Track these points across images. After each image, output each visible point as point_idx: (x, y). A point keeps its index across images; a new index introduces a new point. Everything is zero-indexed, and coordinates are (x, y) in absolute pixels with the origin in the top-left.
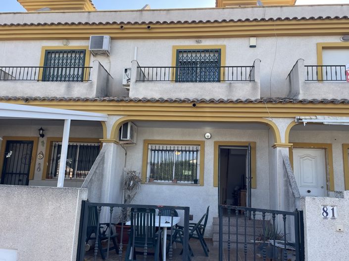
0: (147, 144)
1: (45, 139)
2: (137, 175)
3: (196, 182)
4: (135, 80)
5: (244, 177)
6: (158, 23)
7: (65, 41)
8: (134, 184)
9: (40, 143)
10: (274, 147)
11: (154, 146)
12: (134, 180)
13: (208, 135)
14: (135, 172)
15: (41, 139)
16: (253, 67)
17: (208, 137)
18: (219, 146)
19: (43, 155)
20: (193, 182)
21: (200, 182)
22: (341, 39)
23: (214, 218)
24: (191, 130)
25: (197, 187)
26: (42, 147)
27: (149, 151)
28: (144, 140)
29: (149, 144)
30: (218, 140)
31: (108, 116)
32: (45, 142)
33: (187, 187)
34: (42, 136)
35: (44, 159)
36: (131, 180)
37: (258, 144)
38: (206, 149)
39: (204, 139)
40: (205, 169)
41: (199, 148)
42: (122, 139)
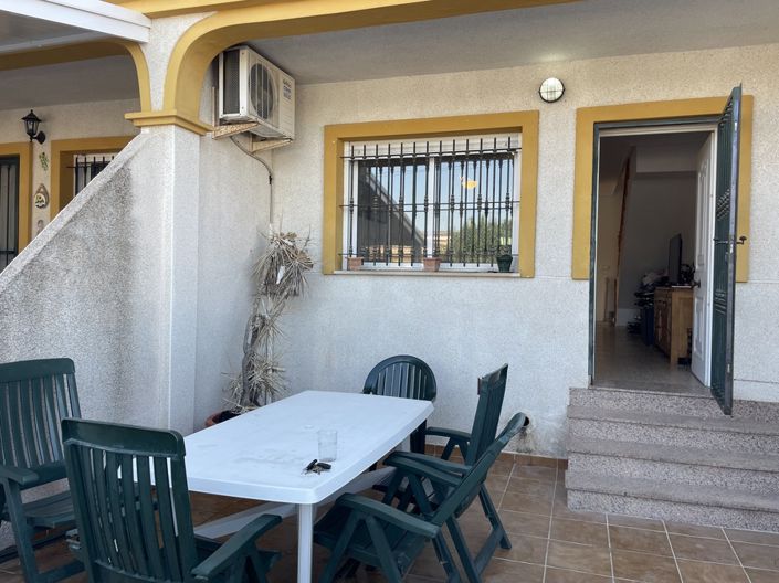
0: (334, 142)
1: (47, 148)
2: (300, 247)
3: (505, 263)
8: (288, 278)
9: (37, 162)
11: (359, 147)
12: (288, 264)
13: (552, 85)
14: (292, 236)
15: (39, 148)
17: (553, 92)
18: (599, 127)
19: (46, 194)
20: (496, 267)
21: (519, 263)
23: (573, 391)
25: (512, 281)
26: (43, 172)
27: (347, 165)
28: (326, 127)
29: (343, 140)
30: (592, 104)
31: (147, 22)
32: (48, 155)
33: (474, 281)
34: (41, 138)
35: (49, 207)
36: (281, 264)
37: (760, 105)
38: (543, 141)
39: (536, 105)
40: (539, 219)
41: (518, 140)
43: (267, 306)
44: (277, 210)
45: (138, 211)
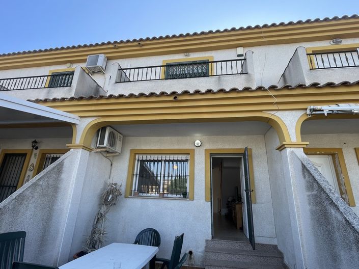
0: (133, 154)
1: (37, 152)
2: (118, 188)
3: (185, 195)
4: (114, 81)
5: (238, 189)
6: (148, 39)
7: (68, 65)
8: (113, 199)
9: (33, 156)
10: (282, 148)
11: (141, 156)
12: (113, 194)
13: (198, 142)
14: (115, 184)
15: (35, 151)
16: (245, 59)
17: (198, 144)
18: (211, 154)
19: (33, 167)
20: (182, 196)
21: (189, 195)
22: (332, 43)
23: (207, 241)
24: (180, 138)
25: (187, 201)
26: (34, 159)
27: (136, 161)
28: (131, 150)
29: (136, 154)
30: (209, 148)
31: (79, 118)
32: (38, 154)
33: (175, 201)
34: (37, 148)
35: (33, 172)
36: (110, 194)
37: (254, 151)
38: (196, 157)
39: (193, 147)
40: (195, 181)
41: (189, 157)
42: (98, 145)
43: (104, 209)
44: (112, 175)
45: (63, 176)
